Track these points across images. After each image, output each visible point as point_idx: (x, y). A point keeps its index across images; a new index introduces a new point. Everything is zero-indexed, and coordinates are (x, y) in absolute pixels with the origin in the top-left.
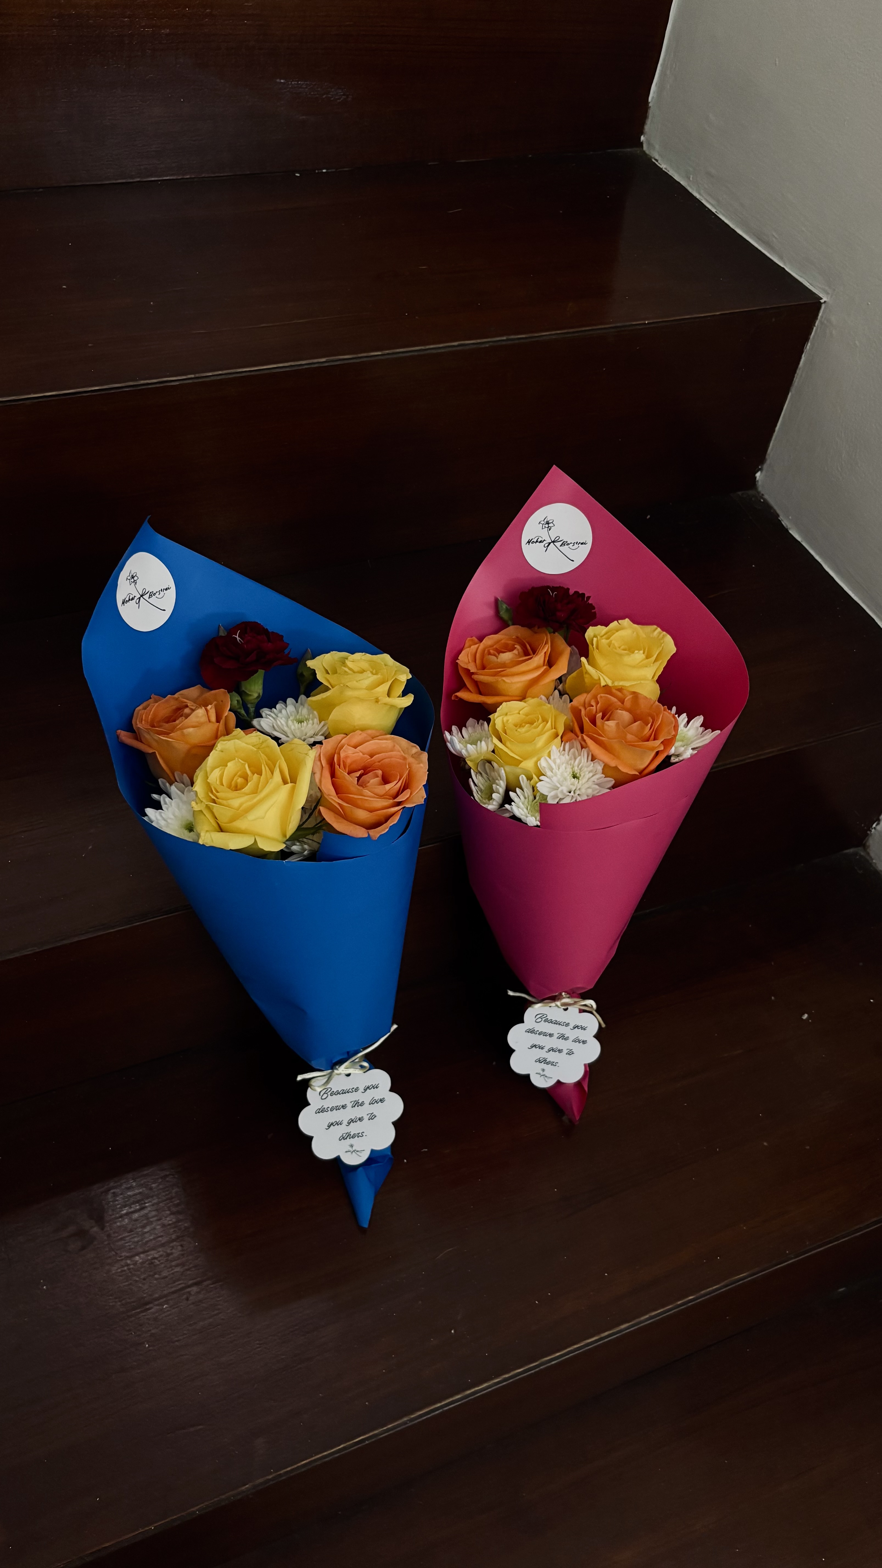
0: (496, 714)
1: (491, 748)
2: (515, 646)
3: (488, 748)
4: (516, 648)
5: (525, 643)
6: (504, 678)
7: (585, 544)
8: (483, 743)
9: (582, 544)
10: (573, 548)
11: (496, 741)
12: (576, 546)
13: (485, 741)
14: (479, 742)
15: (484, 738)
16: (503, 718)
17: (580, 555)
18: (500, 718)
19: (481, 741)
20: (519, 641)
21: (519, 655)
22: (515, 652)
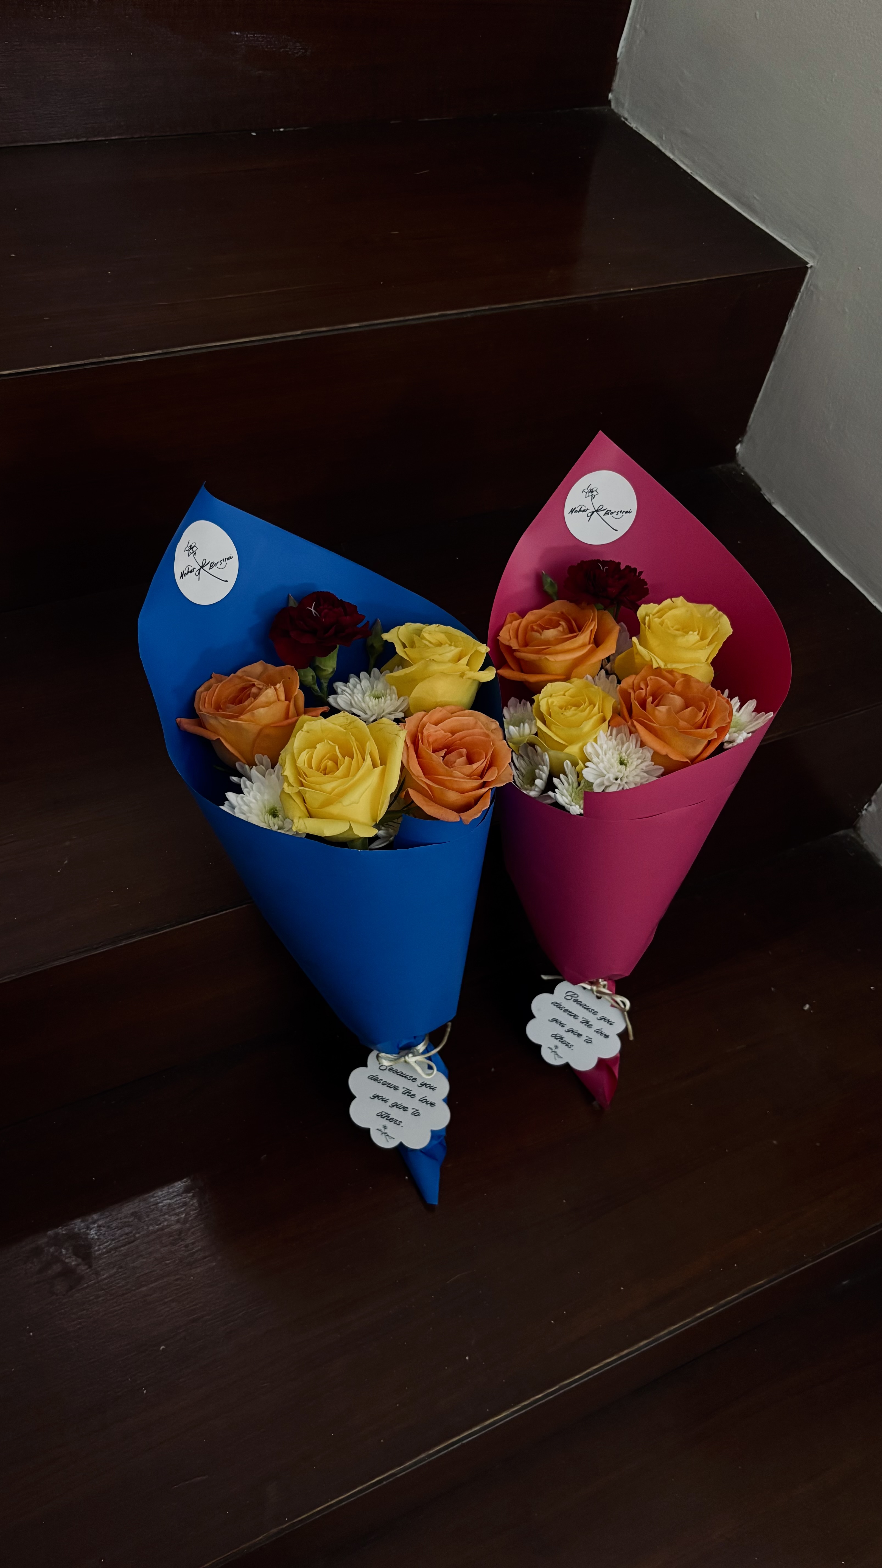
0: (541, 696)
1: (534, 731)
2: (560, 622)
3: (531, 731)
4: (561, 624)
5: (569, 619)
6: (547, 657)
7: (629, 512)
8: (526, 725)
9: (626, 512)
10: (617, 517)
11: (539, 724)
12: (620, 515)
13: (529, 725)
14: (522, 724)
15: (527, 720)
16: (548, 699)
17: (625, 524)
18: (546, 699)
19: (524, 724)
20: (563, 616)
21: (564, 633)
22: (560, 628)
